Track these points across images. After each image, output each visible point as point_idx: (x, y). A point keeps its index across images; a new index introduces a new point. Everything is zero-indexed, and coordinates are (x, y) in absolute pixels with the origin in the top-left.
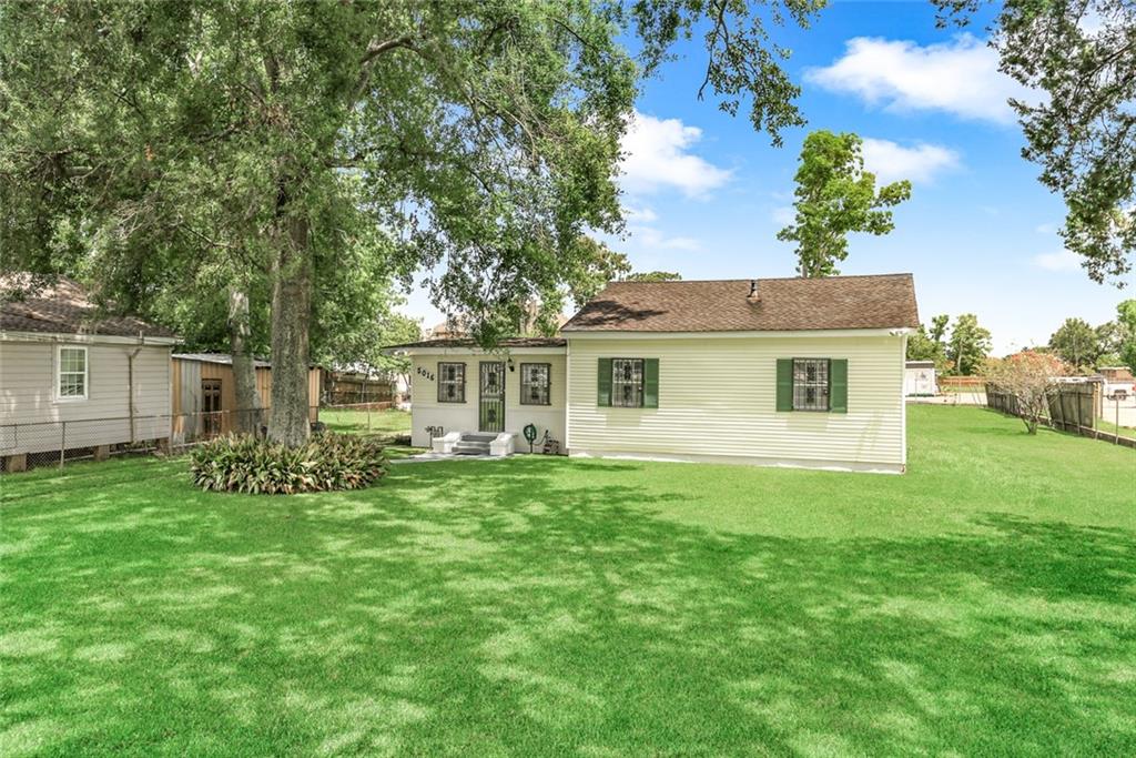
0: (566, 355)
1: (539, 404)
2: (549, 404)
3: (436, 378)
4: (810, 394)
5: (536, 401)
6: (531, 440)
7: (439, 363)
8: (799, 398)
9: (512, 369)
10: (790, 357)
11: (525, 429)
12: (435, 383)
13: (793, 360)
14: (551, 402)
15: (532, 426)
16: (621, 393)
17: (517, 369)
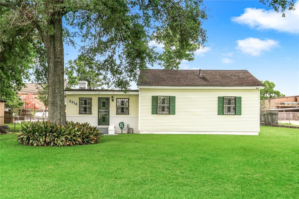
0: (138, 95)
1: (124, 114)
2: (128, 114)
3: (78, 104)
4: (229, 108)
5: (123, 113)
6: (122, 128)
7: (80, 98)
8: (225, 110)
9: (113, 100)
10: (222, 96)
11: (120, 125)
12: (78, 107)
13: (224, 97)
14: (129, 113)
15: (122, 123)
16: (161, 109)
17: (115, 100)
